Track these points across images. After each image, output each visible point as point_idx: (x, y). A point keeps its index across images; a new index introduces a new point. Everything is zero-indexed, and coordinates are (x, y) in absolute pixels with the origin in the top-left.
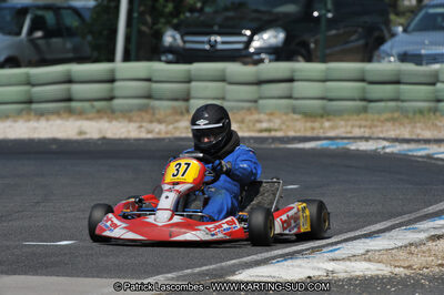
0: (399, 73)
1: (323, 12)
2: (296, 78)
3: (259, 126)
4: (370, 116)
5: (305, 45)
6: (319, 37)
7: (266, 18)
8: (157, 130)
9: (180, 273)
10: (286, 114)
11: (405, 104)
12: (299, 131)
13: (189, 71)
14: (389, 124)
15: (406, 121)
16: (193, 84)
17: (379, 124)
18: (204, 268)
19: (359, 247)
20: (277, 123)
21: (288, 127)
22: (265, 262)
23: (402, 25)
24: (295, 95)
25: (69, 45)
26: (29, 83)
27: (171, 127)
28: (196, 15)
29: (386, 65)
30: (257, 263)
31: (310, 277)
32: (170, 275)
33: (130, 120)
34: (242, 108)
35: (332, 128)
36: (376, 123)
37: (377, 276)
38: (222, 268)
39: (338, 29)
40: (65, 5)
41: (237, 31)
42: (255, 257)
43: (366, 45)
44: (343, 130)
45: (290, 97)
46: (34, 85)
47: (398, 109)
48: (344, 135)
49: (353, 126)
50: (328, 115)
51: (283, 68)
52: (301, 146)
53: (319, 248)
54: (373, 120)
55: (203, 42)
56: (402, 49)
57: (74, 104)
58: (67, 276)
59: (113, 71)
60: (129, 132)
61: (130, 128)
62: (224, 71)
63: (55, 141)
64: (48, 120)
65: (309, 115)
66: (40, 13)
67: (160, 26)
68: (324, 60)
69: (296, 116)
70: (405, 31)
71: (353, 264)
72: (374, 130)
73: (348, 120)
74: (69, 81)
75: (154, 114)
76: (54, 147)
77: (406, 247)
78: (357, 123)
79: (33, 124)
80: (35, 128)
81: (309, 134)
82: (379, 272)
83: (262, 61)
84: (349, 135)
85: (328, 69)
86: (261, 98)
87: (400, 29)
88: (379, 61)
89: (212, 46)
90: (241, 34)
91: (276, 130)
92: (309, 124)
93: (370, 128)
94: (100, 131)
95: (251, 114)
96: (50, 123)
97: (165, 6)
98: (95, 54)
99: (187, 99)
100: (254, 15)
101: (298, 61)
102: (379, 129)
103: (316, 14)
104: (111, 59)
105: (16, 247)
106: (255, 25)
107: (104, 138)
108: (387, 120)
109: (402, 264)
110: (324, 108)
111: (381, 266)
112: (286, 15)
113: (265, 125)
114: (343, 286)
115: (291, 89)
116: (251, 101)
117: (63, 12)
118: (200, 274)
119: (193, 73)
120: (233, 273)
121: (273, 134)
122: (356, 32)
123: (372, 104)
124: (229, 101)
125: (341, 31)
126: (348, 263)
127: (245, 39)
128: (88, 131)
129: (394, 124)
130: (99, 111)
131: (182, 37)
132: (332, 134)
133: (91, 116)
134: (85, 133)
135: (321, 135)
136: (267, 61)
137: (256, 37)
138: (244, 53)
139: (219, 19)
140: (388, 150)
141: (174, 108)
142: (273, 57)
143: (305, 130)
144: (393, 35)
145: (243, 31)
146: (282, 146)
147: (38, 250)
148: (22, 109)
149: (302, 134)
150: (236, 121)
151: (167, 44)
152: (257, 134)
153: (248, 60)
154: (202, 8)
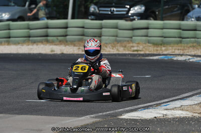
0: (196, 26)
2: (150, 27)
3: (133, 49)
4: (183, 45)
5: (154, 12)
6: (160, 9)
9: (97, 115)
10: (145, 43)
11: (199, 40)
12: (151, 51)
13: (101, 24)
14: (191, 49)
15: (199, 47)
16: (103, 29)
17: (187, 48)
18: (108, 113)
19: (178, 104)
20: (141, 47)
21: (146, 49)
22: (135, 110)
23: (197, 4)
24: (149, 35)
26: (29, 28)
29: (190, 22)
30: (132, 111)
31: (155, 117)
32: (92, 116)
33: (75, 46)
34: (125, 41)
35: (166, 50)
36: (185, 48)
37: (186, 117)
38: (116, 113)
39: (169, 6)
41: (123, 6)
42: (130, 108)
43: (181, 13)
44: (171, 51)
45: (147, 36)
46: (31, 29)
47: (195, 42)
48: (171, 53)
49: (175, 49)
50: (164, 44)
51: (144, 23)
52: (151, 58)
53: (160, 104)
54: (184, 47)
55: (108, 11)
56: (197, 15)
57: (49, 38)
58: (46, 115)
59: (67, 23)
60: (74, 51)
61: (75, 49)
62: (117, 23)
63: (40, 54)
64: (37, 45)
65: (155, 44)
67: (88, 3)
68: (162, 20)
69: (149, 45)
70: (199, 7)
71: (175, 111)
72: (185, 51)
73: (173, 47)
74: (47, 27)
76: (40, 57)
77: (199, 104)
78: (177, 48)
79: (30, 47)
80: (31, 49)
81: (155, 53)
82: (187, 115)
83: (134, 19)
84: (173, 53)
85: (164, 24)
86: (134, 36)
87: (197, 6)
88: (187, 20)
89: (111, 12)
91: (140, 51)
92: (155, 48)
93: (183, 50)
94: (61, 50)
95: (129, 43)
96: (38, 46)
98: (58, 15)
99: (100, 37)
101: (151, 20)
102: (187, 51)
104: (66, 18)
105: (23, 102)
106: (131, 3)
107: (62, 54)
108: (191, 47)
109: (197, 111)
110: (162, 41)
111: (188, 113)
113: (135, 48)
114: (170, 121)
115: (148, 33)
116: (129, 37)
118: (106, 115)
119: (103, 24)
120: (121, 115)
121: (139, 52)
122: (177, 7)
123: (184, 40)
124: (119, 37)
125: (170, 7)
126: (173, 111)
127: (127, 9)
128: (55, 50)
129: (193, 49)
130: (60, 41)
131: (98, 8)
132: (165, 53)
133: (57, 43)
134: (54, 51)
135: (161, 53)
136: (136, 19)
137: (132, 9)
138: (126, 16)
140: (191, 60)
142: (139, 18)
143: (154, 51)
144: (194, 9)
145: (126, 6)
146: (143, 58)
147: (33, 104)
148: (25, 40)
149: (152, 53)
150: (123, 47)
151: (91, 11)
152: (132, 53)
153: (128, 19)
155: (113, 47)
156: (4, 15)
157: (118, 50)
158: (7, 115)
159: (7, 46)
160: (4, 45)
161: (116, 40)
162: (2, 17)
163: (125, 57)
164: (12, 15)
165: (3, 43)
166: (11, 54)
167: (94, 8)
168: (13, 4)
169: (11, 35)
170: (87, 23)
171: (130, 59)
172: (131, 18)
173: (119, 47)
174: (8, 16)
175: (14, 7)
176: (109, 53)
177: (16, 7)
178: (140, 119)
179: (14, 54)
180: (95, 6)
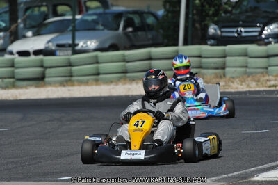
3: (269, 83)
7: (271, 16)
9: (220, 177)
13: (225, 50)
16: (228, 58)
18: (235, 173)
22: (273, 168)
25: (150, 36)
26: (124, 60)
28: (228, 15)
30: (268, 169)
32: (214, 179)
34: (259, 73)
38: (246, 173)
40: (146, 10)
41: (254, 24)
42: (266, 166)
46: (128, 62)
55: (233, 32)
59: (177, 52)
62: (246, 49)
64: (137, 83)
66: (131, 16)
67: (206, 22)
74: (150, 58)
79: (128, 86)
80: (129, 89)
83: (270, 43)
86: (270, 66)
89: (238, 34)
90: (256, 26)
95: (264, 76)
97: (209, 10)
98: (166, 41)
99: (224, 68)
100: (265, 14)
104: (176, 44)
106: (265, 21)
113: (272, 83)
116: (263, 68)
117: (145, 15)
118: (232, 177)
119: (227, 51)
120: (253, 176)
121: (277, 88)
124: (250, 68)
127: (259, 29)
131: (220, 30)
136: (273, 43)
137: (266, 28)
138: (258, 38)
139: (243, 17)
141: (216, 74)
142: (277, 40)
145: (258, 25)
150: (255, 81)
151: (210, 34)
152: (267, 89)
153: (262, 42)
154: (232, 10)
155: (242, 82)
156: (89, 43)
157: (248, 86)
159: (94, 87)
160: (92, 84)
161: (246, 73)
162: (87, 46)
163: (258, 96)
164: (101, 43)
165: (89, 83)
166: (100, 97)
167: (215, 29)
168: (101, 27)
169: (101, 71)
170: (205, 50)
171: (265, 98)
172: (266, 40)
173: (250, 82)
174: (97, 43)
175: (102, 32)
176: (236, 90)
177: (106, 31)
179: (105, 97)
180: (216, 27)
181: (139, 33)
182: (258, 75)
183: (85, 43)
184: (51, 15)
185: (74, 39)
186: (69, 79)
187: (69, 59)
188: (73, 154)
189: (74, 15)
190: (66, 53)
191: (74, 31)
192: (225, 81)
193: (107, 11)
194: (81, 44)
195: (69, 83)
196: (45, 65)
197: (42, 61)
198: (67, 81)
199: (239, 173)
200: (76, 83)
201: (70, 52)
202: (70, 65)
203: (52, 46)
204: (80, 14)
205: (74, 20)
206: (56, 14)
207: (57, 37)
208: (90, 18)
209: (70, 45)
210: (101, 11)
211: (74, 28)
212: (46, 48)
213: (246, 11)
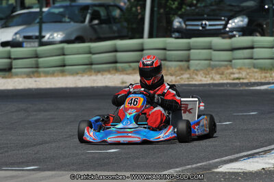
1: (271, 6)
2: (255, 46)
3: (233, 76)
5: (260, 26)
6: (269, 21)
7: (238, 9)
8: (170, 80)
9: (184, 168)
10: (249, 68)
12: (258, 79)
13: (189, 43)
16: (192, 51)
18: (199, 164)
20: (244, 74)
21: (250, 76)
24: (255, 57)
25: (115, 28)
26: (91, 52)
27: (178, 78)
28: (193, 8)
30: (231, 161)
31: (263, 169)
32: (177, 169)
34: (221, 66)
38: (210, 164)
40: (112, 3)
41: (219, 18)
42: (229, 157)
45: (252, 58)
46: (94, 54)
51: (247, 40)
52: (258, 88)
53: (269, 151)
55: (198, 25)
57: (118, 65)
59: (142, 44)
62: (211, 42)
63: (106, 87)
64: (102, 75)
65: (263, 69)
66: (97, 8)
67: (171, 16)
68: (272, 35)
69: (255, 70)
75: (168, 70)
79: (94, 77)
80: (94, 80)
81: (263, 81)
83: (234, 36)
86: (234, 59)
89: (203, 27)
90: (221, 20)
91: (243, 79)
92: (263, 75)
95: (228, 69)
96: (104, 77)
98: (130, 33)
99: (188, 60)
100: (230, 8)
101: (257, 36)
103: (266, 7)
104: (142, 37)
105: (82, 154)
106: (231, 14)
110: (273, 64)
112: (248, 8)
113: (236, 76)
115: (252, 53)
116: (227, 61)
117: (111, 8)
118: (198, 168)
119: (191, 44)
120: (217, 167)
121: (241, 81)
124: (214, 61)
127: (223, 22)
128: (127, 81)
130: (134, 69)
131: (185, 23)
133: (128, 72)
134: (126, 83)
135: (271, 81)
136: (237, 36)
137: (230, 22)
138: (222, 31)
139: (207, 10)
141: (180, 66)
142: (241, 33)
143: (261, 78)
145: (223, 18)
146: (247, 88)
147: (96, 156)
148: (86, 69)
149: (259, 81)
150: (220, 74)
151: (175, 27)
152: (231, 81)
153: (226, 35)
154: (197, 4)
155: (206, 74)
156: (55, 35)
157: (212, 78)
158: (61, 173)
159: (60, 78)
160: (58, 76)
161: (210, 65)
162: (53, 38)
163: (222, 88)
164: (67, 35)
165: (55, 74)
166: (66, 88)
167: (180, 23)
168: (67, 20)
169: (67, 63)
170: (169, 43)
171: (229, 90)
172: (230, 34)
173: (214, 75)
174: (64, 35)
175: (68, 24)
176: (200, 83)
177: (72, 23)
178: (243, 173)
179: (70, 89)
180: (181, 20)
181: (104, 26)
182: (223, 68)
183: (51, 35)
184: (18, 8)
185: (40, 31)
186: (35, 70)
187: (36, 51)
188: (40, 144)
189: (41, 8)
190: (32, 44)
191: (41, 23)
192: (190, 74)
193: (73, 4)
194: (47, 36)
195: (35, 74)
196: (13, 57)
197: (9, 53)
198: (33, 72)
199: (203, 164)
200: (42, 74)
201: (36, 44)
202: (37, 56)
203: (19, 38)
204: (47, 7)
205: (41, 12)
206: (23, 6)
207: (24, 29)
208: (56, 11)
209: (37, 37)
210: (67, 3)
211: (41, 20)
212: (13, 39)
213: (211, 5)
